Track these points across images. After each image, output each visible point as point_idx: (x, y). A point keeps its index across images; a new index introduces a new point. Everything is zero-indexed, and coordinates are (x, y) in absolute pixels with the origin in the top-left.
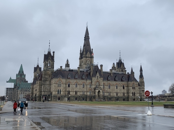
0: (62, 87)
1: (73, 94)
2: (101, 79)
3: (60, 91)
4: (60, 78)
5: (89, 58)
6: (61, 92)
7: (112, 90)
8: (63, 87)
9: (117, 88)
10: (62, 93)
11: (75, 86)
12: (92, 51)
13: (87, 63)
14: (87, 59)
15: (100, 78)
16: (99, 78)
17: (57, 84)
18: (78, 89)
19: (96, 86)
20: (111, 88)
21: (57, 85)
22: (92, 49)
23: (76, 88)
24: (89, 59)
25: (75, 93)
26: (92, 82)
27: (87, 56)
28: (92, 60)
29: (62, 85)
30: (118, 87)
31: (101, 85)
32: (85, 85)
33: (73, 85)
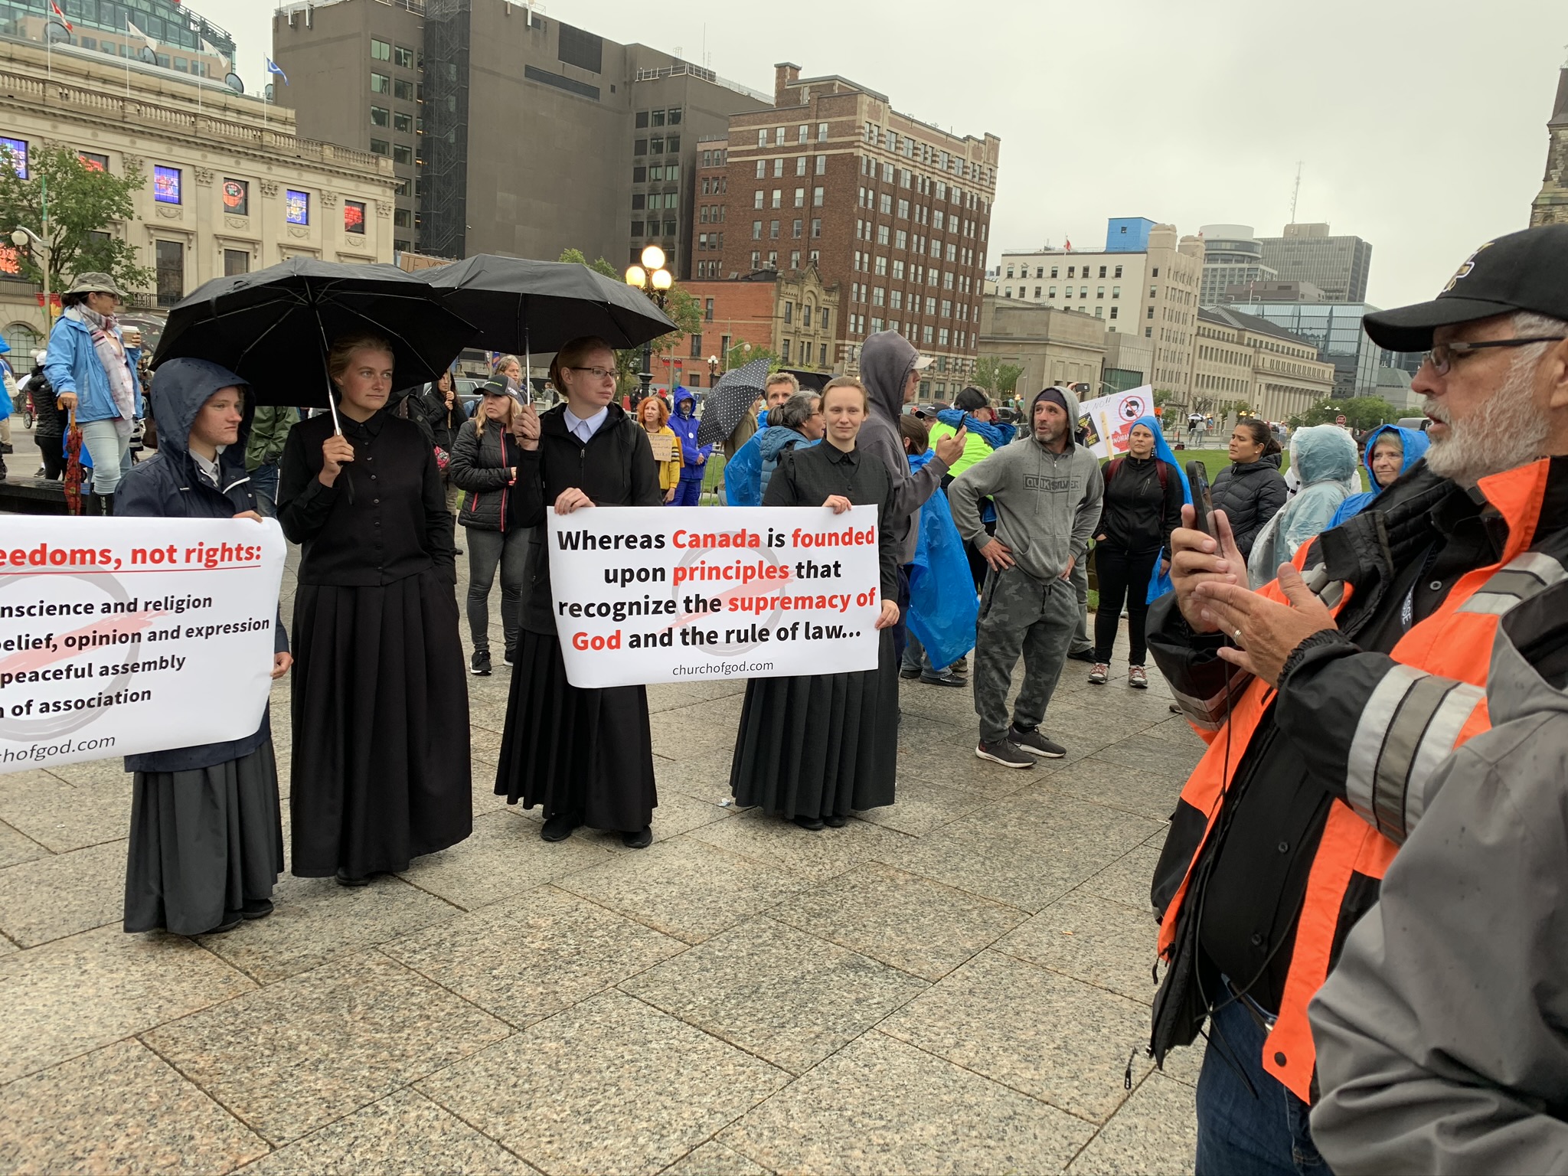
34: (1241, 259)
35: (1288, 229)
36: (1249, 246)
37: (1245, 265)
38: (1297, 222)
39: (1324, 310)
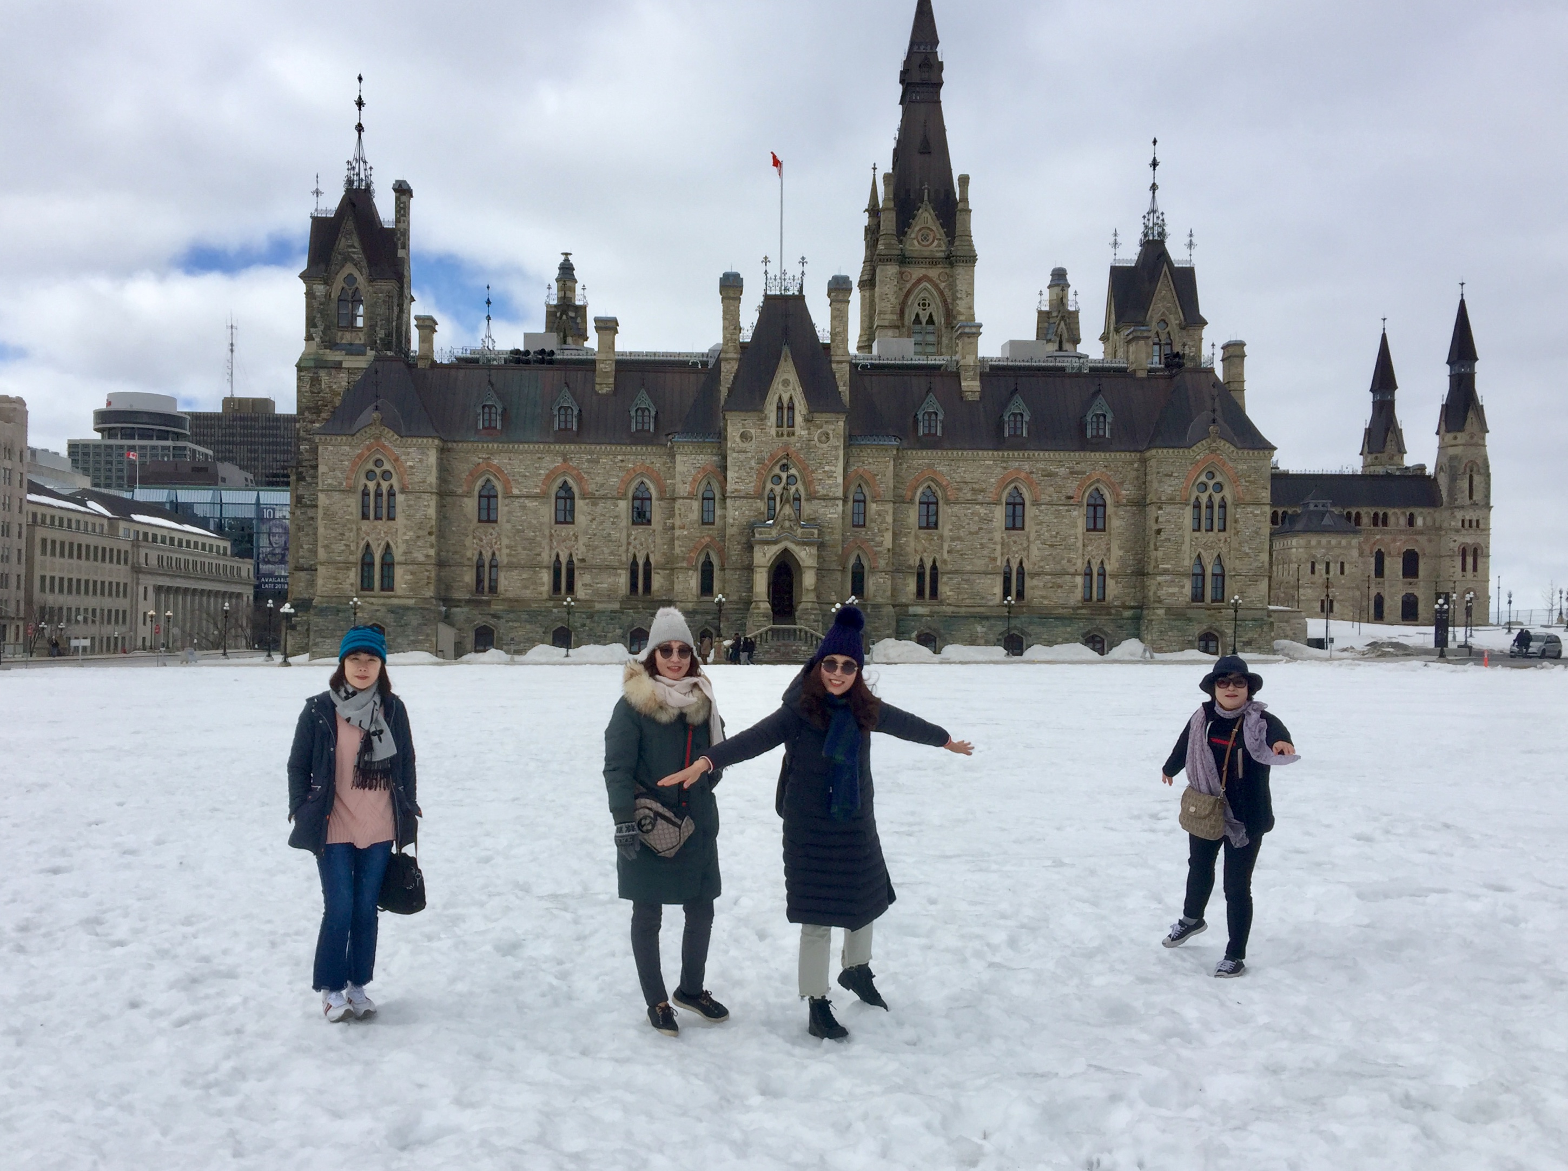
0: (400, 519)
1: (527, 594)
2: (829, 428)
3: (388, 565)
4: (378, 438)
5: (933, 262)
6: (399, 572)
7: (958, 545)
8: (409, 517)
9: (1015, 522)
10: (401, 577)
11: (547, 512)
12: (965, 199)
13: (913, 309)
14: (916, 272)
15: (808, 420)
16: (799, 419)
17: (350, 490)
18: (583, 540)
19: (761, 505)
20: (946, 529)
21: (353, 504)
22: (964, 180)
23: (565, 530)
24: (934, 273)
25: (546, 577)
26: (725, 468)
27: (914, 245)
28: (961, 286)
29: (400, 498)
30: (1030, 511)
31: (825, 498)
32: (655, 502)
33: (531, 504)
34: (163, 435)
35: (227, 402)
36: (175, 420)
37: (169, 443)
38: (239, 394)
39: (250, 497)
